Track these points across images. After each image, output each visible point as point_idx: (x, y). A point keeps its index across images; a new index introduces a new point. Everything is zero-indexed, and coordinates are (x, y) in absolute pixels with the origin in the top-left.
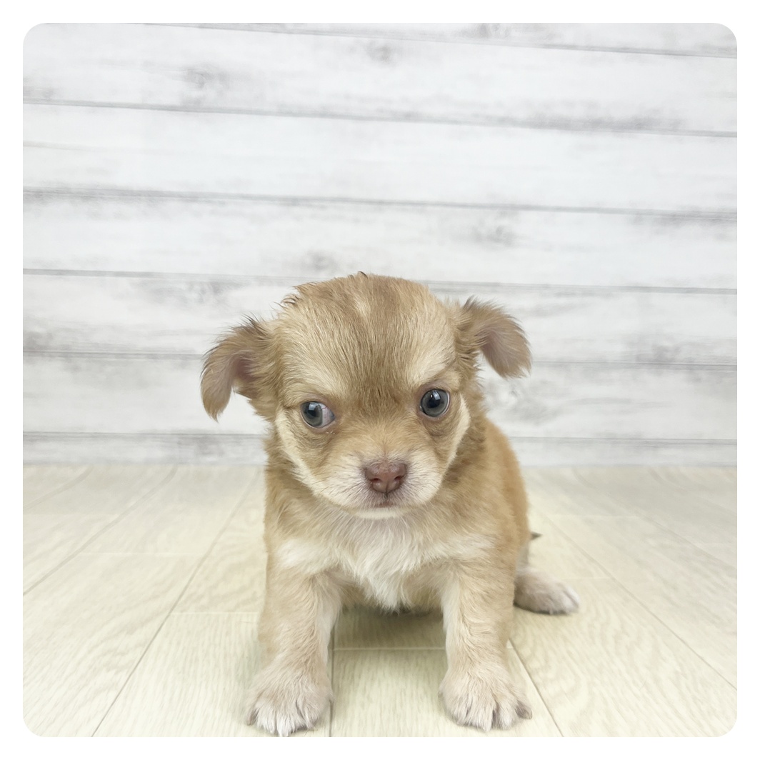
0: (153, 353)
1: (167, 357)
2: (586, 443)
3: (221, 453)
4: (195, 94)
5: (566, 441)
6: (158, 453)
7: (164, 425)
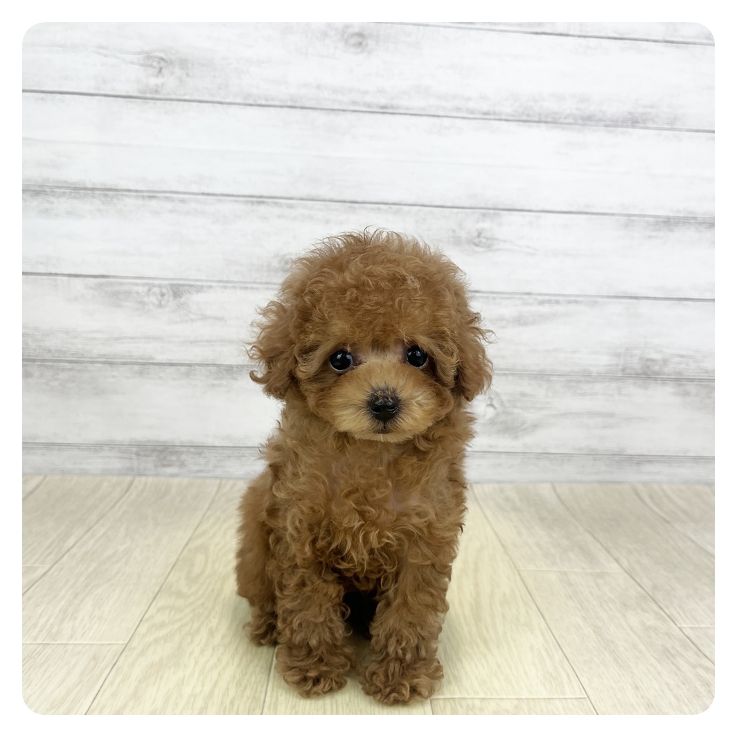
0: (110, 360)
1: (125, 364)
2: (566, 457)
3: (182, 465)
4: (154, 81)
5: (545, 455)
6: (117, 464)
7: (122, 435)
